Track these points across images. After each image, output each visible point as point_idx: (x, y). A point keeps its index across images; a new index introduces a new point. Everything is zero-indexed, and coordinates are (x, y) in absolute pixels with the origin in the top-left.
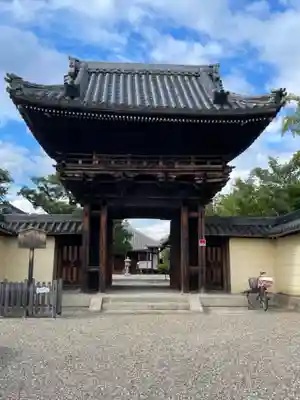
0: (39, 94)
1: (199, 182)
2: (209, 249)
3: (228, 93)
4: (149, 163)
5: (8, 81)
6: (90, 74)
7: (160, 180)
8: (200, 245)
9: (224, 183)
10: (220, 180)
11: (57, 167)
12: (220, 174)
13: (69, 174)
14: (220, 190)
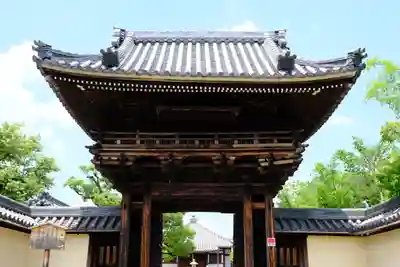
0: (73, 63)
1: (267, 164)
2: (282, 250)
3: (295, 57)
4: (201, 142)
5: (36, 50)
6: (136, 44)
7: (216, 162)
8: (269, 244)
9: (296, 165)
10: (291, 161)
11: (91, 149)
12: (291, 154)
13: (105, 156)
14: (292, 175)
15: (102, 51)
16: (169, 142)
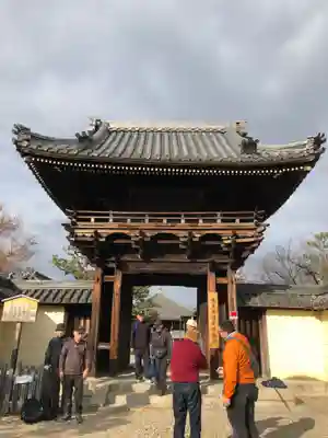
1: (229, 242)
2: (242, 322)
3: (257, 141)
4: (168, 221)
5: (16, 133)
6: (110, 132)
7: (182, 240)
8: (231, 318)
9: (258, 243)
10: (252, 240)
11: (66, 226)
12: (250, 233)
13: (79, 232)
14: (253, 252)
15: (77, 135)
16: (139, 221)
